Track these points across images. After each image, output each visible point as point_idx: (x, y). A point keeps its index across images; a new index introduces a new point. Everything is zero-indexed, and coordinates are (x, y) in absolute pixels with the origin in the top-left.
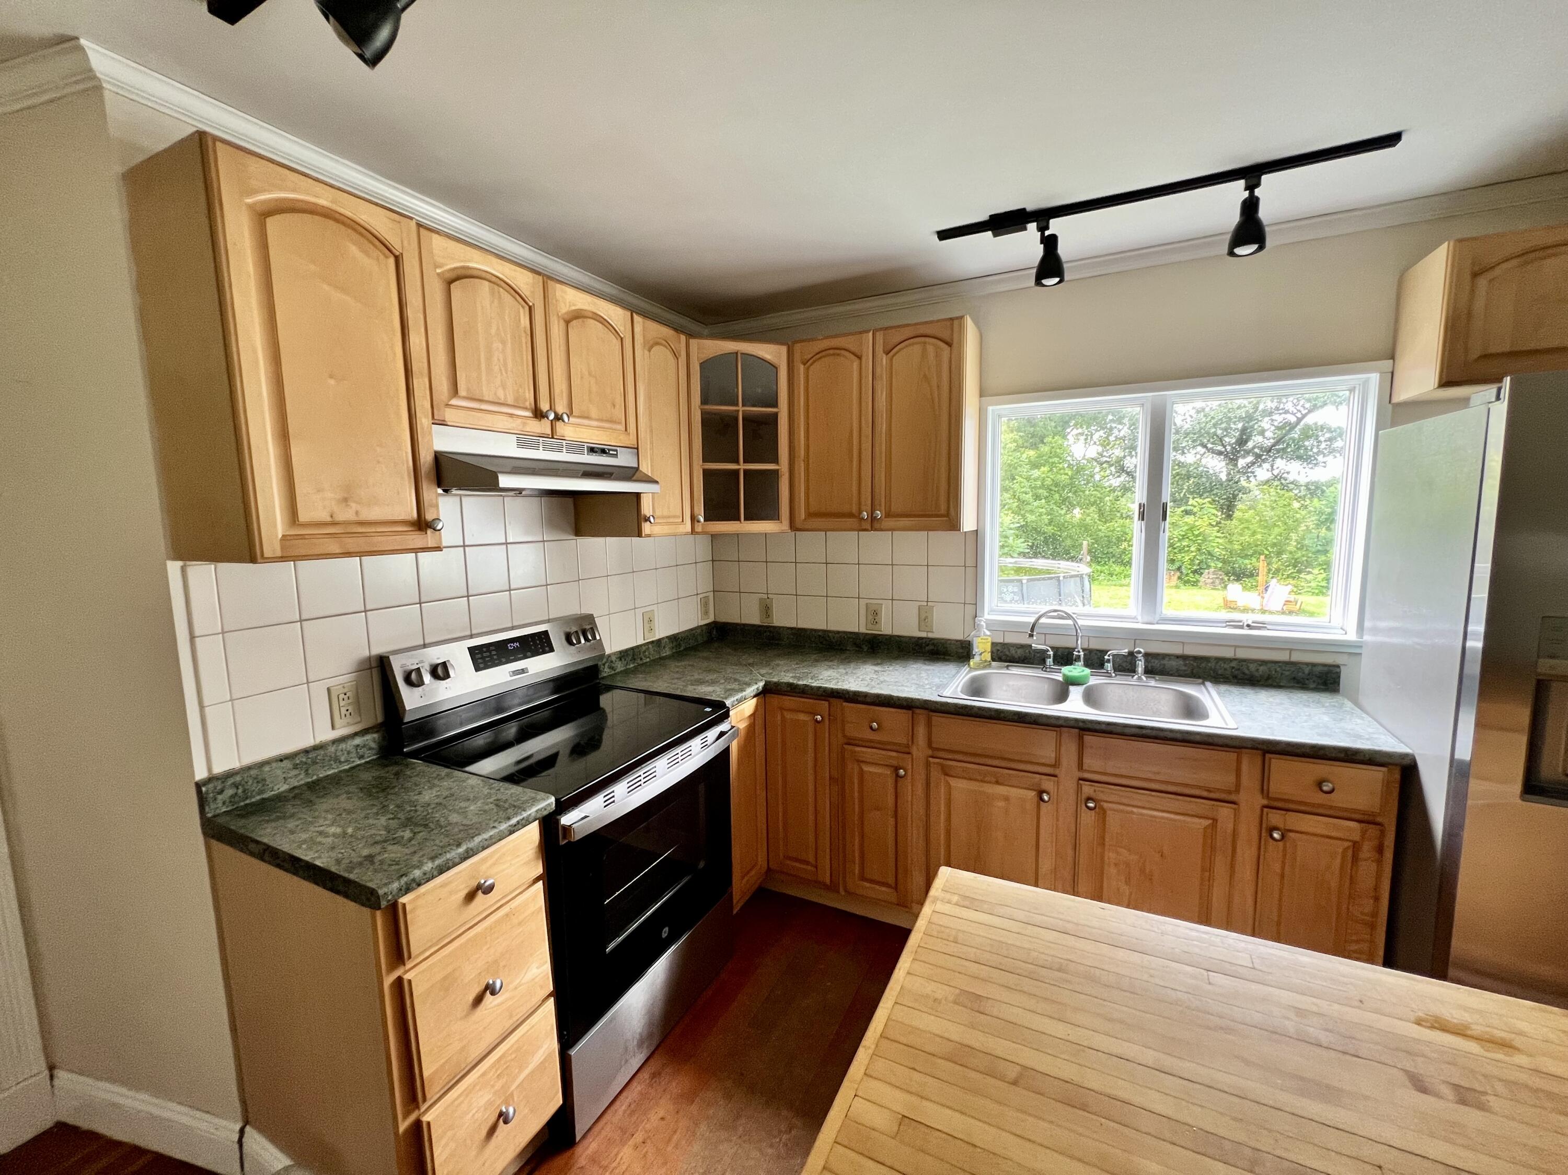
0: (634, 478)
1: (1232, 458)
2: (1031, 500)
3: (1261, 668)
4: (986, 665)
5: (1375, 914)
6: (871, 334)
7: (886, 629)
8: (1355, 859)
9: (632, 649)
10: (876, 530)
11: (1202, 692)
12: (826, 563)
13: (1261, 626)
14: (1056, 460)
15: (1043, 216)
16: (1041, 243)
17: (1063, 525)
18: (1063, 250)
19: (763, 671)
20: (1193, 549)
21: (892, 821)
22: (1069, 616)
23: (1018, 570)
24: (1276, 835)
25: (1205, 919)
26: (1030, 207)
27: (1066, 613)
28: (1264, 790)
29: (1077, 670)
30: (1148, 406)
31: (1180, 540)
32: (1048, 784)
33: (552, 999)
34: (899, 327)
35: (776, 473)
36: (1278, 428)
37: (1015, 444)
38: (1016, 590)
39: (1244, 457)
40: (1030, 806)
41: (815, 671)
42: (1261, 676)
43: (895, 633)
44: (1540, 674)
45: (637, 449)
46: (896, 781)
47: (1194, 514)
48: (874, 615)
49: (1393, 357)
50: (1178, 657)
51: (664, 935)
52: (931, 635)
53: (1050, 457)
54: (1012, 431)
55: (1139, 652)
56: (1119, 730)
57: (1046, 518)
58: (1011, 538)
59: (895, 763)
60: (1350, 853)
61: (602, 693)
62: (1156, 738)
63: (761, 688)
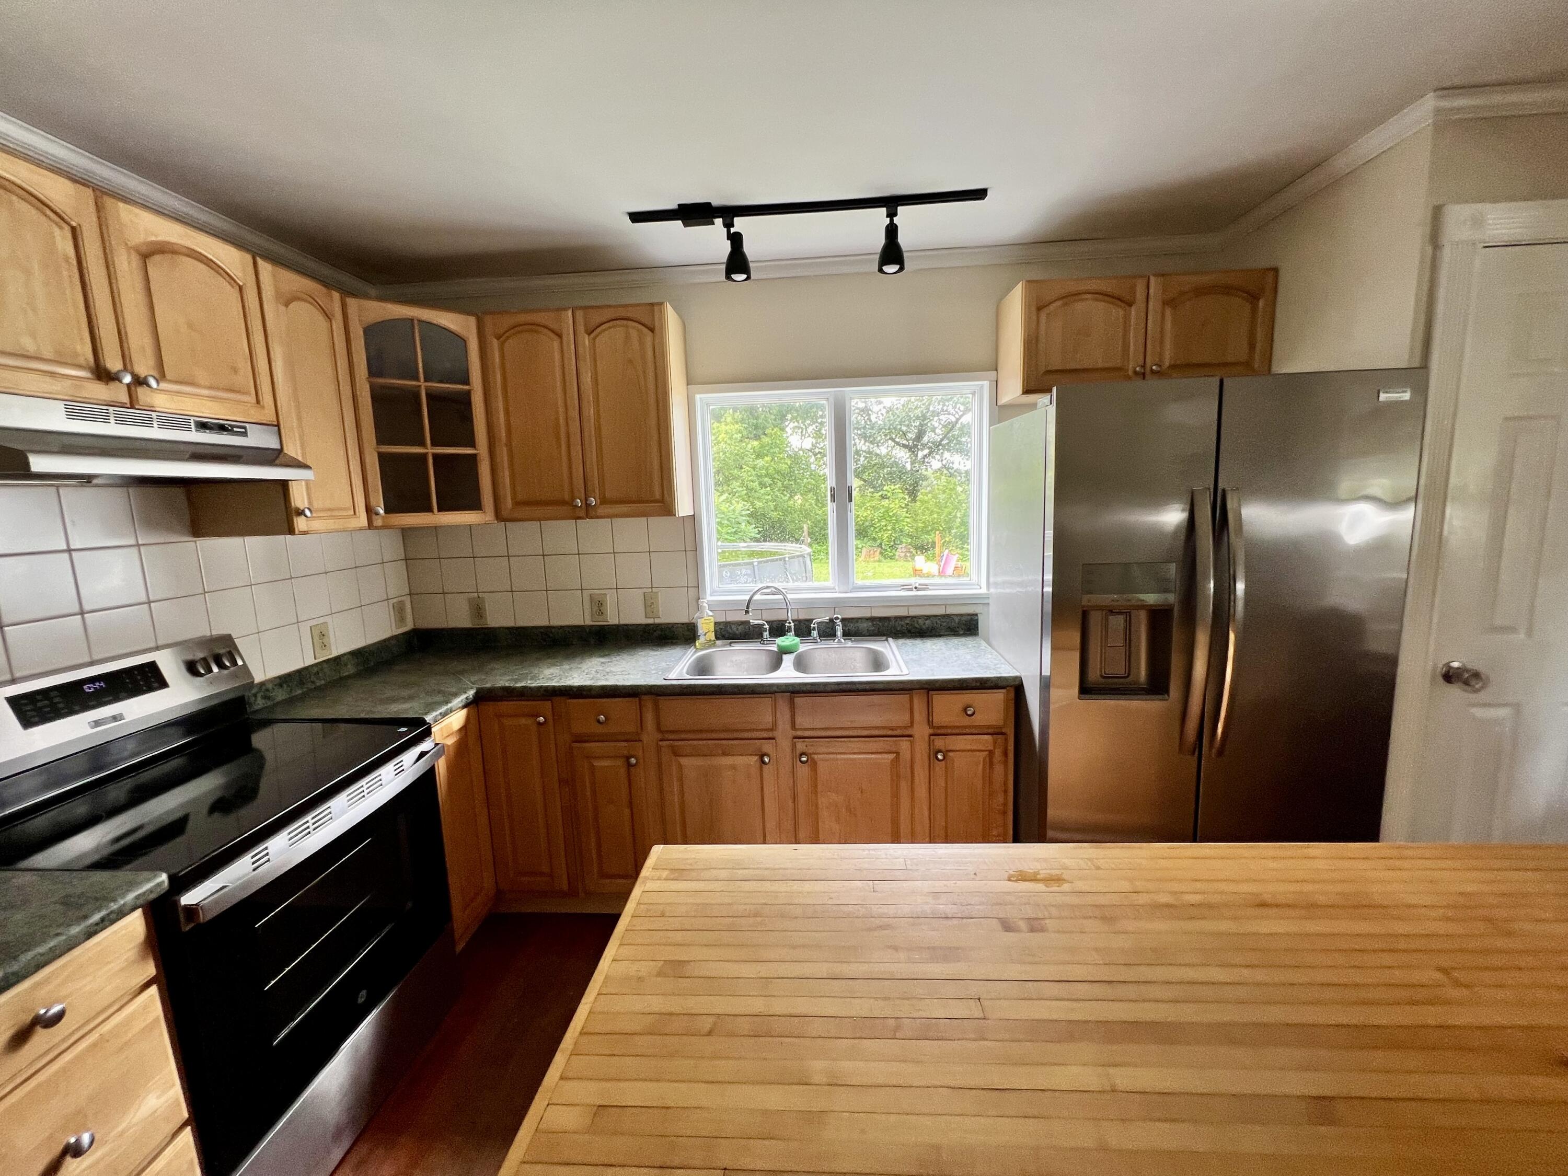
0: (277, 462)
1: (912, 449)
2: (758, 488)
3: (927, 622)
4: (711, 644)
5: (1005, 804)
6: (570, 312)
7: (612, 618)
8: (991, 764)
9: (299, 672)
10: (592, 518)
11: (886, 647)
12: (543, 555)
13: (925, 587)
14: (777, 450)
15: (729, 213)
16: (728, 239)
17: (787, 510)
18: (749, 248)
19: (473, 679)
20: (889, 528)
21: (627, 812)
22: (778, 591)
23: (752, 554)
24: (940, 757)
25: (896, 838)
26: (716, 202)
27: (776, 588)
28: (930, 723)
29: (789, 640)
30: (832, 400)
31: (879, 521)
32: (767, 747)
33: (189, 1129)
34: (599, 307)
35: (474, 457)
36: (944, 426)
37: (741, 435)
38: (749, 572)
39: (922, 450)
40: (754, 771)
41: (535, 671)
42: (928, 629)
43: (622, 622)
44: (1084, 606)
45: (278, 426)
46: (629, 769)
47: (888, 498)
48: (598, 605)
49: (996, 370)
50: (867, 619)
51: (361, 1000)
52: (657, 621)
53: (771, 448)
54: (737, 423)
55: (837, 618)
56: (822, 689)
57: (772, 505)
58: (744, 524)
59: (626, 752)
60: (987, 759)
61: (254, 731)
62: (850, 691)
63: (471, 696)
